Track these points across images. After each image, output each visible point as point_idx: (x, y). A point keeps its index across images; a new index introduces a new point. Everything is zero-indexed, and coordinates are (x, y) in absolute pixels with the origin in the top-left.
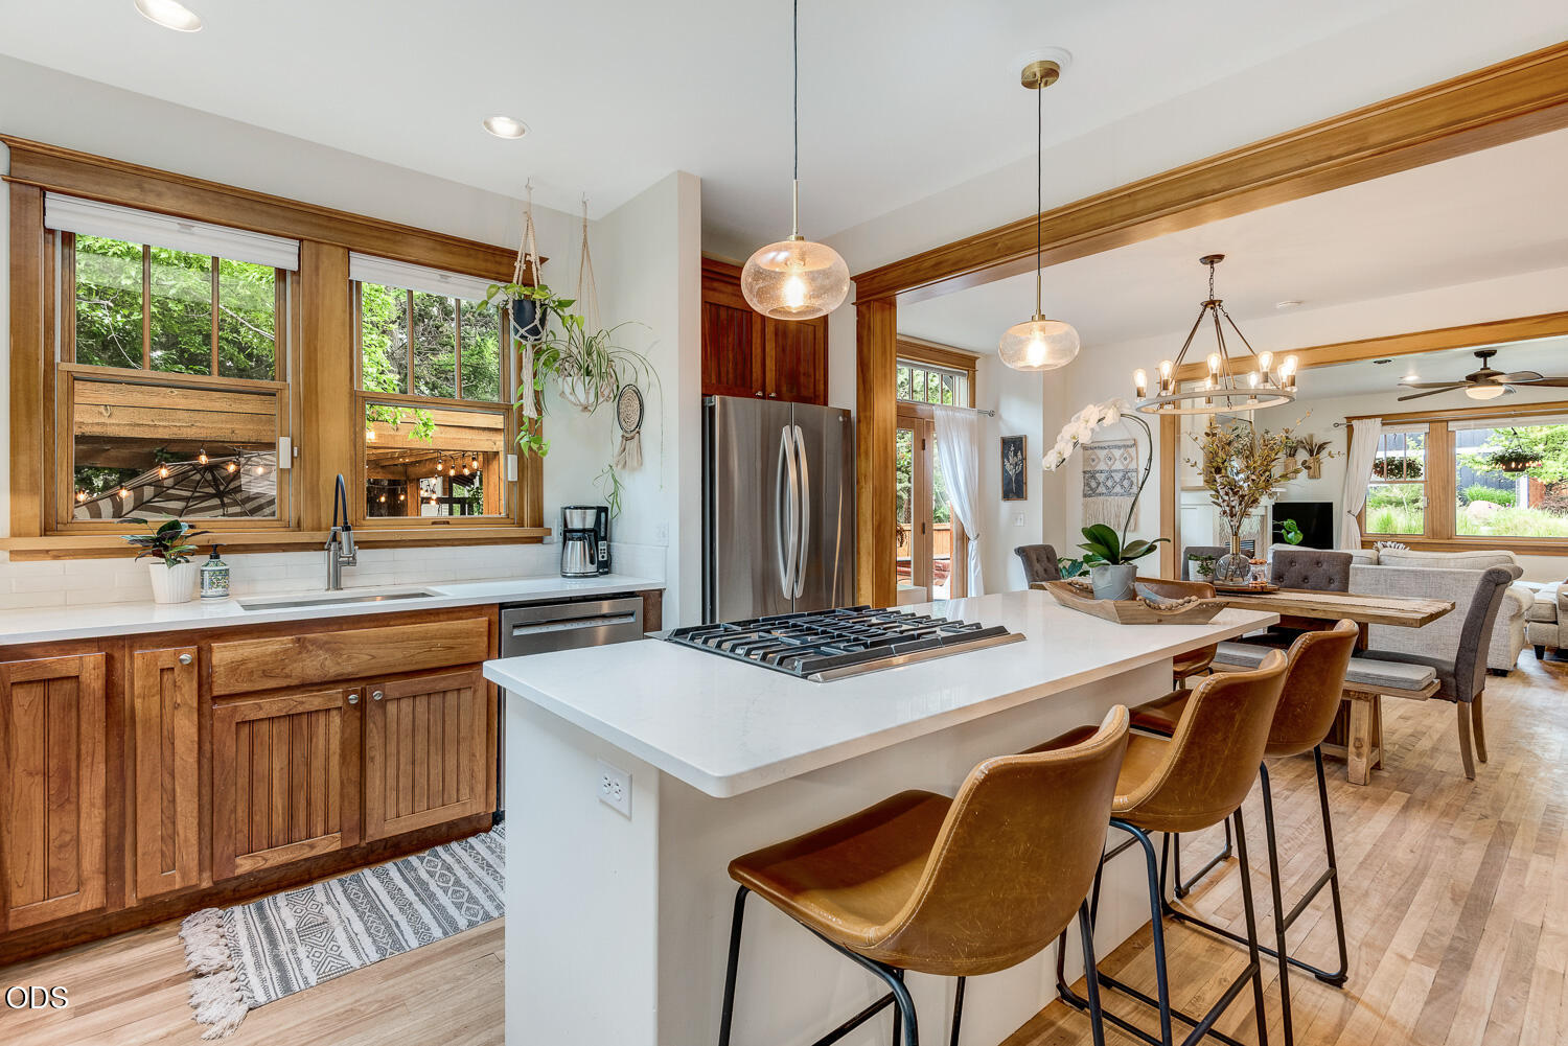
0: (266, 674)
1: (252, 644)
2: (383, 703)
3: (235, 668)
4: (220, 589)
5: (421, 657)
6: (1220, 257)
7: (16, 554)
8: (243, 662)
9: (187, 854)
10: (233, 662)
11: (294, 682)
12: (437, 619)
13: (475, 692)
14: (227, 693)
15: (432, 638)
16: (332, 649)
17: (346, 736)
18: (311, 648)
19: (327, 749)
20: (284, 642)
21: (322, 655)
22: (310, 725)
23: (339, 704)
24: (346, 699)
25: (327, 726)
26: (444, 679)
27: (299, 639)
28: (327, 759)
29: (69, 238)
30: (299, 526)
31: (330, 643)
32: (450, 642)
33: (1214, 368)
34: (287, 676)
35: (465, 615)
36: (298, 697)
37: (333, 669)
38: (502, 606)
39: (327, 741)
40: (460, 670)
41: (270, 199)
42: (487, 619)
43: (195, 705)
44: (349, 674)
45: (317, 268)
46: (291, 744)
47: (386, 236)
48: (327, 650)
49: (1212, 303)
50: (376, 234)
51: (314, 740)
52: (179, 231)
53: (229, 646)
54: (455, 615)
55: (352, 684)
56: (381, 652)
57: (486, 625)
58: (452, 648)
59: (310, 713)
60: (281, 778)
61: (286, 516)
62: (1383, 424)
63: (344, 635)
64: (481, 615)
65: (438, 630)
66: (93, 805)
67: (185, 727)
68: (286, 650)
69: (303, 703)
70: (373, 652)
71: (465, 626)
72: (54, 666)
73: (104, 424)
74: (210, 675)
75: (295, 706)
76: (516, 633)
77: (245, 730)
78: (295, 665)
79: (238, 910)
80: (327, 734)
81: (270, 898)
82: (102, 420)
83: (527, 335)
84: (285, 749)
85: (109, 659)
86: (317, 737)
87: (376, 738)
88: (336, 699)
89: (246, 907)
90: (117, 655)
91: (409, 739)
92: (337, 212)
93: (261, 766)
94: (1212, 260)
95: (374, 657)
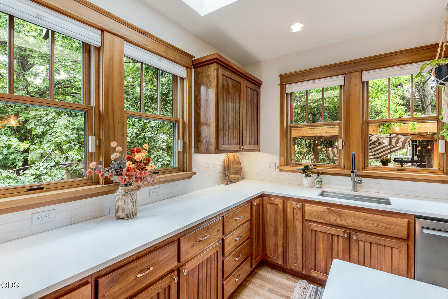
0: (319, 217)
1: (315, 207)
2: (358, 241)
3: (311, 212)
4: (319, 185)
5: (373, 228)
7: (281, 170)
8: (313, 211)
9: (299, 262)
10: (310, 211)
11: (327, 223)
12: (381, 214)
13: (400, 251)
14: (309, 219)
15: (378, 222)
16: (339, 214)
17: (344, 247)
18: (332, 213)
19: (338, 249)
20: (323, 208)
21: (336, 216)
22: (332, 238)
23: (342, 235)
24: (344, 235)
25: (338, 241)
26: (384, 240)
27: (328, 209)
28: (338, 252)
29: (292, 94)
30: (344, 168)
31: (338, 213)
32: (387, 226)
34: (325, 220)
35: (395, 216)
36: (328, 228)
37: (339, 222)
38: (416, 217)
39: (338, 246)
40: (392, 239)
41: (335, 65)
42: (407, 220)
43: (301, 220)
44: (345, 226)
45: (350, 82)
46: (327, 242)
47: (375, 61)
48: (337, 215)
50: (372, 62)
51: (334, 244)
52: (312, 84)
53: (310, 206)
54: (390, 215)
55: (347, 229)
56: (357, 221)
57: (407, 223)
58: (388, 228)
59: (332, 234)
60: (324, 252)
61: (341, 164)
63: (343, 211)
64: (404, 218)
65: (381, 219)
66: (280, 238)
67: (299, 226)
68: (325, 211)
69: (330, 230)
70: (354, 221)
71: (396, 221)
72: (274, 201)
73: (321, 133)
74: (305, 212)
75: (327, 230)
76: (425, 231)
77: (314, 233)
78: (327, 217)
79: (312, 285)
80: (338, 243)
81: (321, 288)
82: (321, 132)
83: (444, 82)
84: (325, 243)
85: (283, 202)
86: (334, 243)
87: (355, 252)
88: (340, 233)
89: (314, 286)
90: (285, 201)
91: (369, 258)
92: (357, 60)
93: (318, 245)
95: (354, 222)
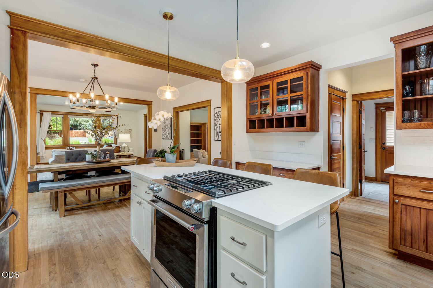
6: (97, 65)
33: (92, 97)
49: (95, 78)
62: (52, 114)
94: (95, 65)
